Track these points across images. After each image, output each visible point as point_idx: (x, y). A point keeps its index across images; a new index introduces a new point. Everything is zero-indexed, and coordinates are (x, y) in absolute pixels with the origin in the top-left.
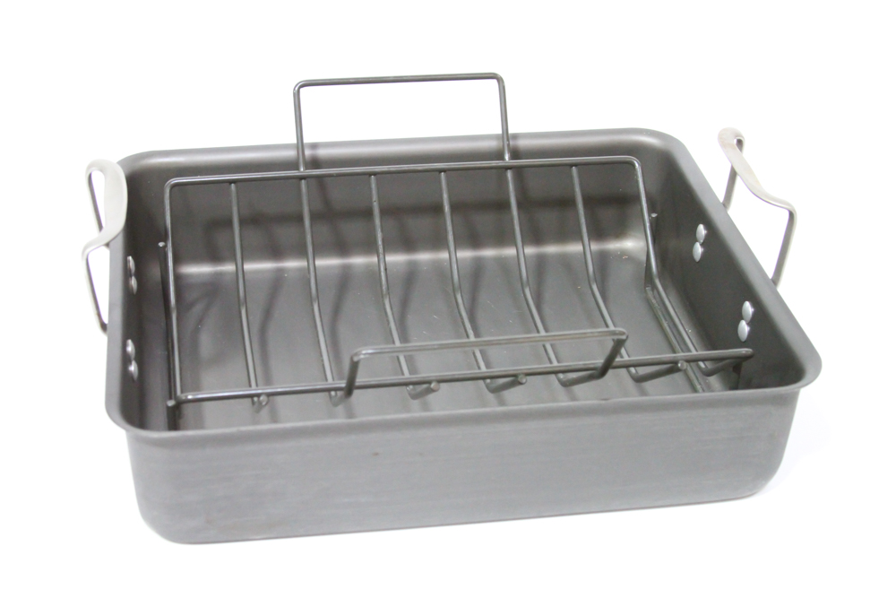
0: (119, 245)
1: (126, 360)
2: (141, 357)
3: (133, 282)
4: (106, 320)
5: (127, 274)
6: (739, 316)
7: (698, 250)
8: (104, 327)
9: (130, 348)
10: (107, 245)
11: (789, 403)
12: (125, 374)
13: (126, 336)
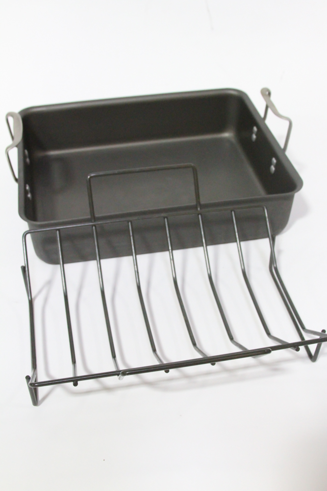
0: (21, 146)
1: (26, 192)
2: (32, 191)
3: (28, 160)
4: (17, 176)
5: (25, 157)
6: (270, 163)
7: (254, 137)
8: (16, 180)
9: (28, 188)
10: (17, 146)
11: (290, 199)
12: (26, 198)
13: (26, 182)
